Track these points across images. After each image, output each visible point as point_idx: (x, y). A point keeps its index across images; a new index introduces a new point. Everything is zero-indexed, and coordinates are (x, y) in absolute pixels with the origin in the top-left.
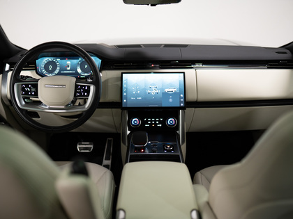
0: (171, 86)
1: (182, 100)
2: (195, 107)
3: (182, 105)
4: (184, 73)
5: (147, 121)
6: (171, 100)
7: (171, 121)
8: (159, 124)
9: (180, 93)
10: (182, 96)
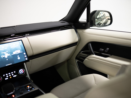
0: (16, 49)
1: (25, 56)
2: (32, 59)
3: (26, 59)
4: (21, 40)
5: (6, 76)
6: (19, 58)
7: (21, 71)
8: (14, 75)
9: (23, 53)
10: (25, 54)
